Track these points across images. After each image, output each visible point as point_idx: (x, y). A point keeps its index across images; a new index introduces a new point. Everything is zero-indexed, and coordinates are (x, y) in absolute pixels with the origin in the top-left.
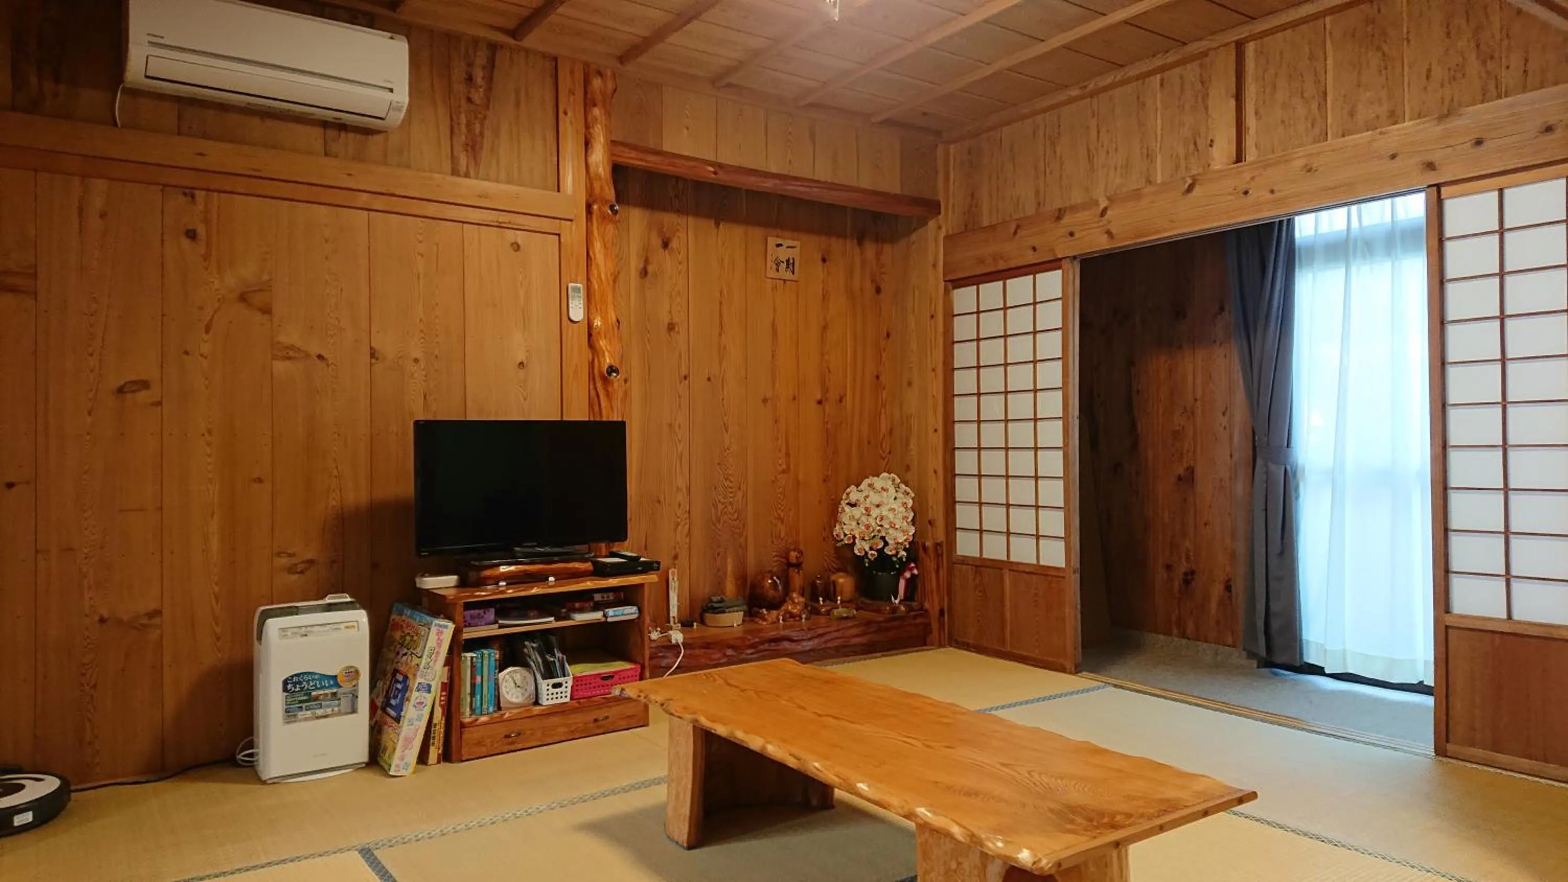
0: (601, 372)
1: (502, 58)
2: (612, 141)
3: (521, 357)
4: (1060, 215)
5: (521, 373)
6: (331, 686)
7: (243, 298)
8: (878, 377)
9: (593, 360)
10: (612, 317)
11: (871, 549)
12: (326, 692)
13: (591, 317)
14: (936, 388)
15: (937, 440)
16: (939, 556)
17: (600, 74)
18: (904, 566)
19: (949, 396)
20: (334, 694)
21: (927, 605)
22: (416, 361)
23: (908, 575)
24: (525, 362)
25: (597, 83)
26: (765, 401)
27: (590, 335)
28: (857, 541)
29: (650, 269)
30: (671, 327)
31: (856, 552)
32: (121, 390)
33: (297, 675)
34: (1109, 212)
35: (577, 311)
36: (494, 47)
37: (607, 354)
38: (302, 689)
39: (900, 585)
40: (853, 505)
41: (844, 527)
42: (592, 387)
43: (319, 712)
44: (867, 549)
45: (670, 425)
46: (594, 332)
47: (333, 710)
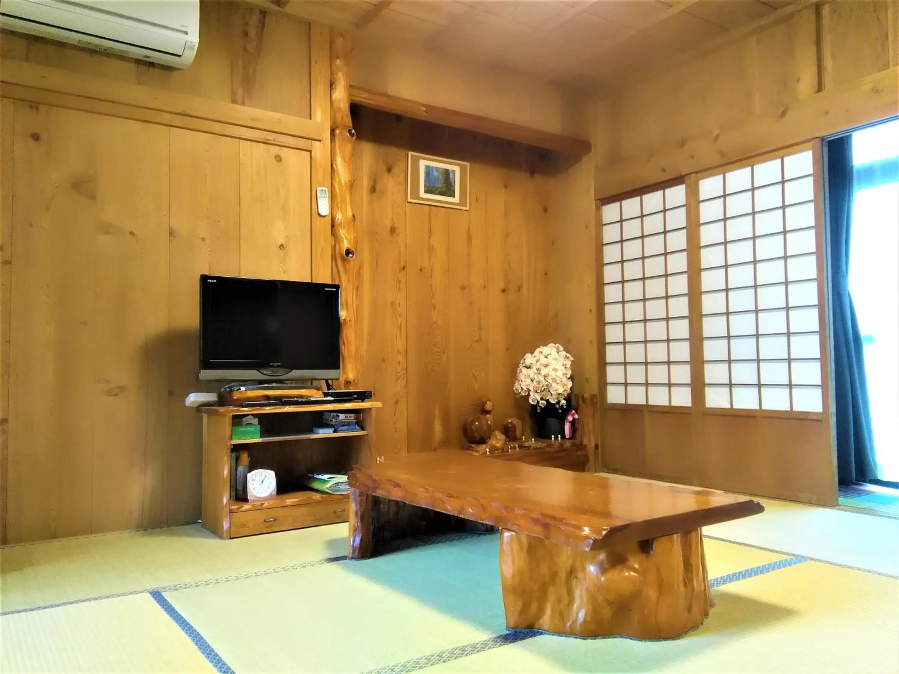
0: (340, 254)
1: (270, 21)
2: (350, 85)
3: (281, 241)
4: (682, 143)
5: (282, 253)
7: (75, 186)
8: (546, 274)
9: (335, 245)
10: (350, 213)
11: (542, 399)
13: (334, 213)
14: (590, 280)
15: (592, 318)
16: (594, 404)
17: (342, 36)
18: (566, 411)
19: (600, 284)
21: (585, 442)
22: (203, 239)
23: (570, 418)
24: (284, 244)
25: (339, 41)
26: (463, 288)
27: (333, 226)
28: (531, 394)
29: (378, 187)
30: (393, 230)
31: (531, 402)
34: (721, 138)
35: (324, 208)
36: (264, 13)
37: (345, 241)
39: (566, 427)
40: (528, 367)
41: (521, 383)
42: (334, 264)
44: (539, 399)
45: (392, 303)
46: (336, 224)
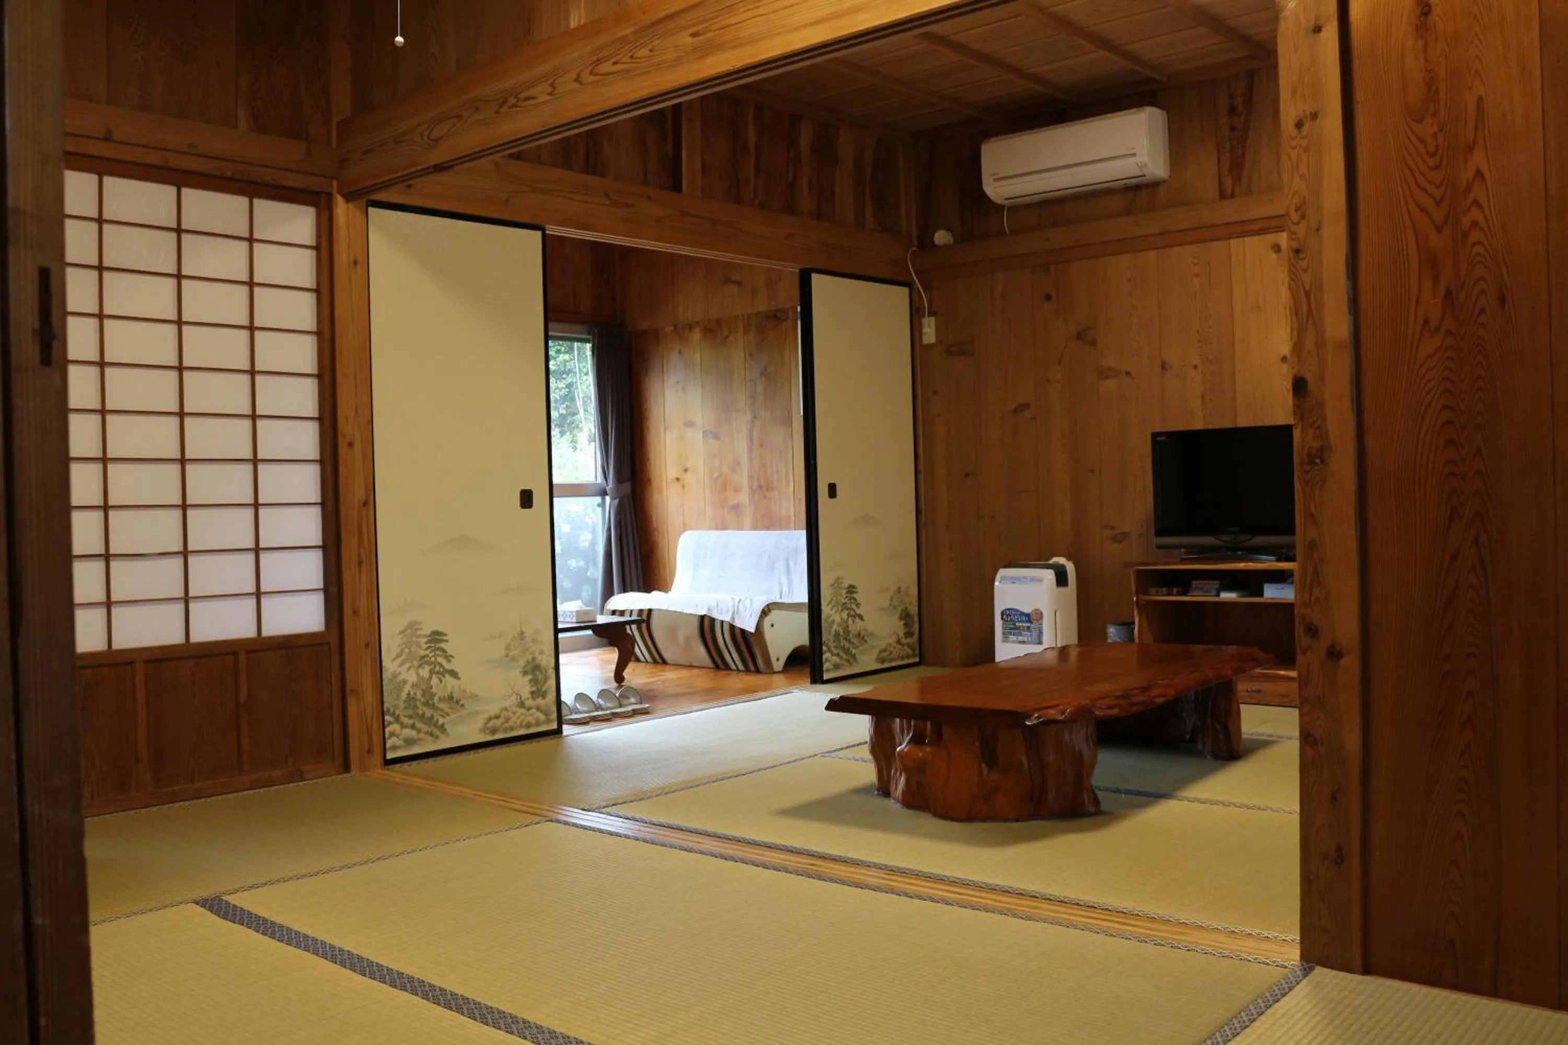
1: (1259, 79)
5: (1285, 367)
6: (1026, 622)
7: (1079, 336)
12: (1024, 625)
20: (1028, 627)
32: (1015, 411)
33: (1009, 609)
36: (1252, 73)
38: (1011, 619)
43: (1021, 638)
47: (1028, 639)
